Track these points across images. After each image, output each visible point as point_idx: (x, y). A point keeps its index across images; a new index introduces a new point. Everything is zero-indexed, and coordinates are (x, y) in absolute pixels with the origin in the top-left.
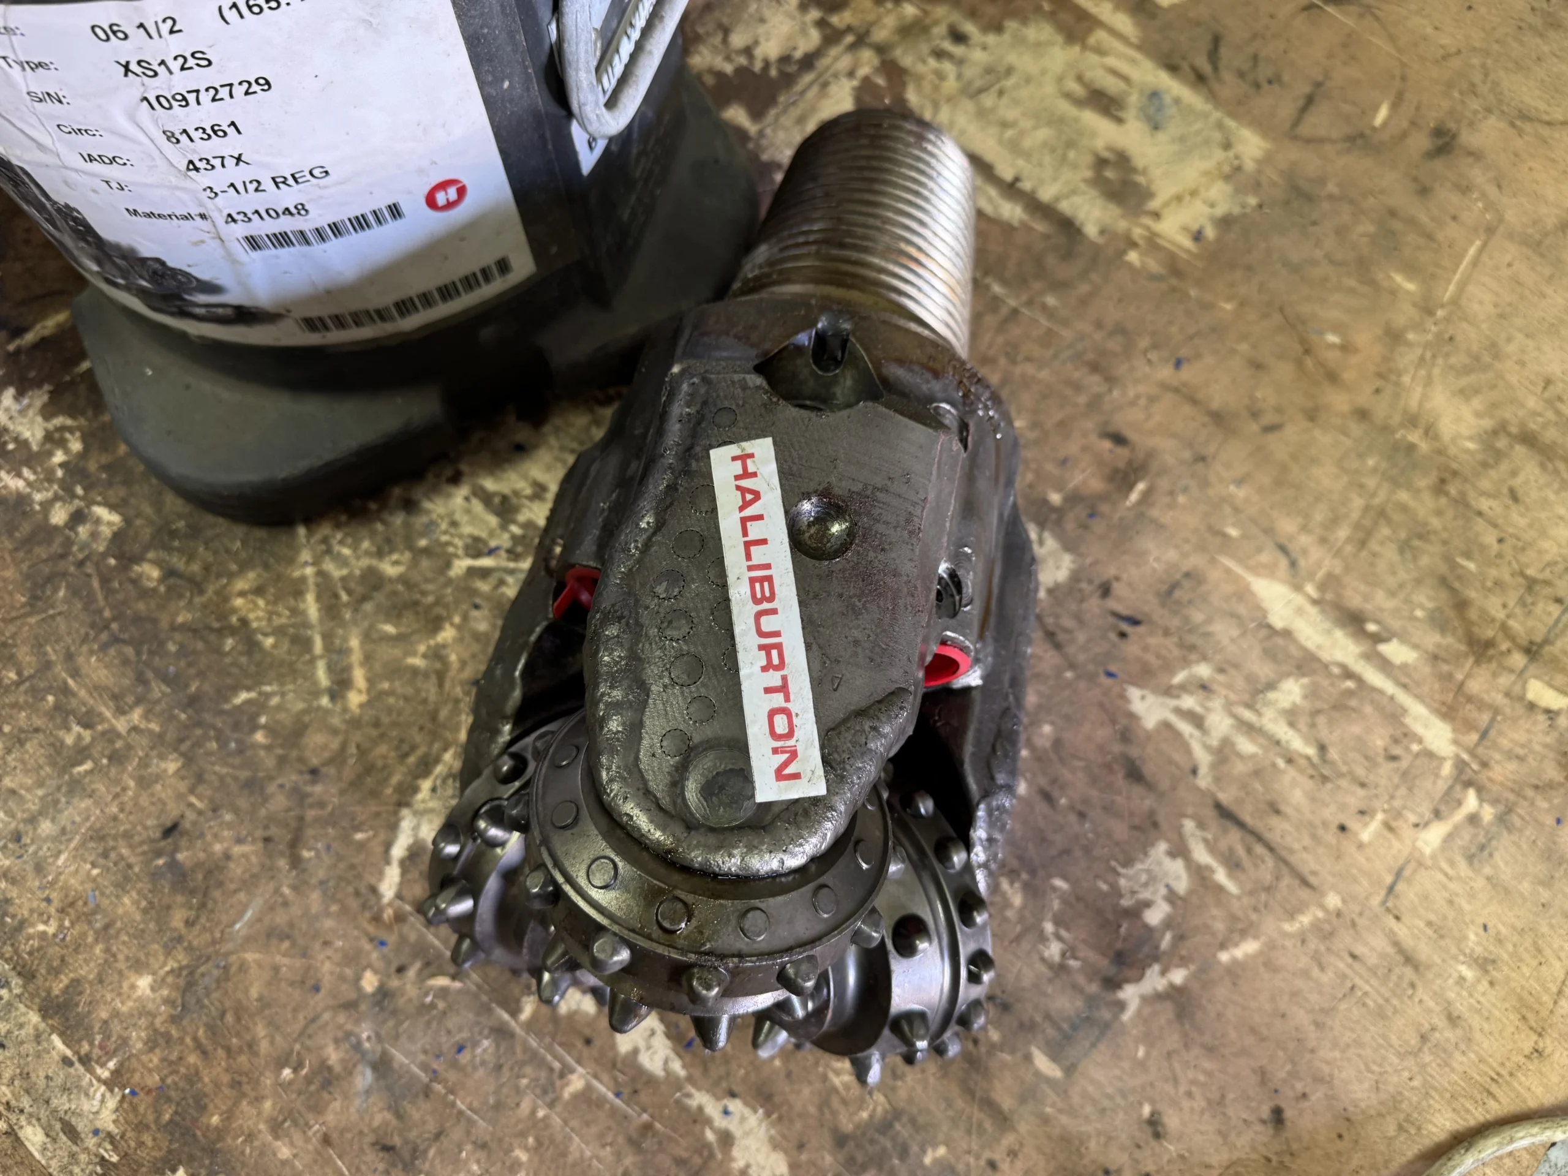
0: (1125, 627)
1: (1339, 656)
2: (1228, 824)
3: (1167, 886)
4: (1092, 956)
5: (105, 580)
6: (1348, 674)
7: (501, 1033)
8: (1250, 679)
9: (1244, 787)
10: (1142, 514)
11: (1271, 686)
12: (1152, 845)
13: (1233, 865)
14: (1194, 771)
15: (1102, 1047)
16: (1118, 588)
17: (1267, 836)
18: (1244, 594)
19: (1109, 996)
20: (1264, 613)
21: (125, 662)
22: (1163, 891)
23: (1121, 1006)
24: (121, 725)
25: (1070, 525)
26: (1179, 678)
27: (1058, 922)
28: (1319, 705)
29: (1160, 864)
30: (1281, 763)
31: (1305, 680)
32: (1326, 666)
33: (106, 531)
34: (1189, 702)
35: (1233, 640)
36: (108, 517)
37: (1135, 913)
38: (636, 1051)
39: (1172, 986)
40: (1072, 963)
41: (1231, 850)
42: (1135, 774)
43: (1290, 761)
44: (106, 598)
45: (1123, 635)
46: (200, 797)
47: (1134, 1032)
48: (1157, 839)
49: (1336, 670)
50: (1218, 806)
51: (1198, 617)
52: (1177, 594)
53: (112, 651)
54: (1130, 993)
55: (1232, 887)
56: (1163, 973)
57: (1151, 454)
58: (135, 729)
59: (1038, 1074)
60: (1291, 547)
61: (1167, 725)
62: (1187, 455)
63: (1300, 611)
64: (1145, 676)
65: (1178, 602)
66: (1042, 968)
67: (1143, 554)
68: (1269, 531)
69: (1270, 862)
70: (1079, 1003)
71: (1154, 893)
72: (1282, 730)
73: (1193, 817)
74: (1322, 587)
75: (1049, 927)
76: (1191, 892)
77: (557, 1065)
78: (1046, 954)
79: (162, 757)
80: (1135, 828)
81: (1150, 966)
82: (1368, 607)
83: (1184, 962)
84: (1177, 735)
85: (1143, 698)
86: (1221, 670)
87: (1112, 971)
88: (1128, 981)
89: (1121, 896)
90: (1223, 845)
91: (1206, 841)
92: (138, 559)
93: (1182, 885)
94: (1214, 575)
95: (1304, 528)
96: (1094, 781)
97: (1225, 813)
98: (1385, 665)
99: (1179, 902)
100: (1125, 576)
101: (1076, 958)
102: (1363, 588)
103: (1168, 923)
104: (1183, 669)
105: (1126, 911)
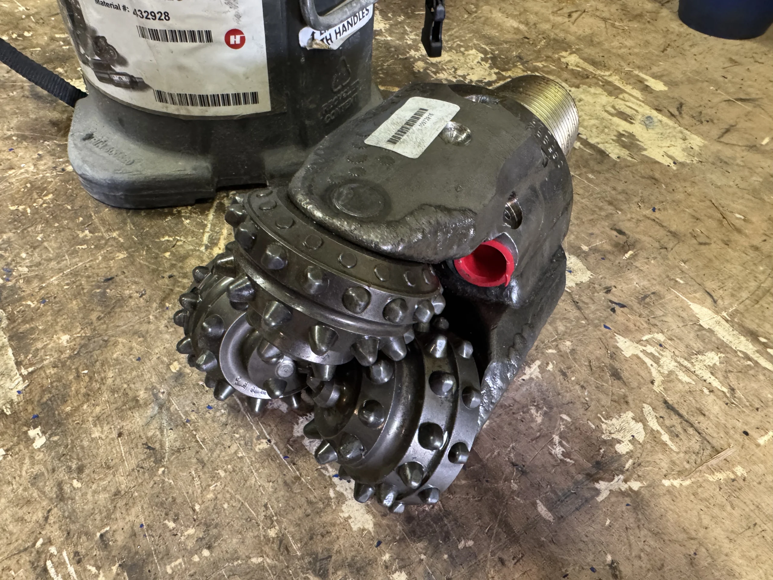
0: (615, 307)
1: (743, 349)
2: (672, 413)
3: (633, 436)
4: (581, 460)
6: (749, 358)
8: (689, 347)
9: (683, 396)
10: (631, 264)
11: (701, 353)
12: (624, 412)
13: (674, 435)
14: (652, 382)
16: (615, 291)
17: (697, 425)
18: (685, 308)
19: (591, 485)
20: (698, 319)
22: (629, 437)
23: (597, 492)
25: (591, 260)
26: (647, 337)
27: (562, 437)
28: (731, 368)
29: (628, 423)
30: (706, 391)
31: (722, 355)
32: (735, 351)
34: (651, 349)
35: (678, 327)
37: (610, 444)
39: (630, 489)
40: (568, 460)
41: (673, 427)
42: (616, 375)
43: (711, 391)
45: (614, 310)
46: (128, 271)
47: (605, 509)
48: (627, 410)
49: (740, 354)
51: (659, 313)
52: (648, 300)
54: (602, 485)
55: (672, 445)
56: (626, 481)
57: (637, 241)
59: (538, 515)
60: (713, 294)
61: (637, 357)
62: (657, 245)
64: (627, 332)
65: (648, 304)
67: (630, 279)
68: (701, 285)
69: (697, 438)
70: (570, 484)
71: (623, 437)
72: (707, 376)
74: (732, 315)
75: (556, 439)
76: (646, 442)
78: (553, 451)
80: (614, 401)
81: (617, 475)
82: (760, 330)
84: (643, 363)
85: (625, 342)
86: (670, 339)
87: (593, 471)
88: (603, 479)
89: (602, 433)
90: (667, 422)
91: (657, 418)
93: (641, 437)
94: (669, 296)
95: (722, 288)
96: (592, 373)
97: (670, 407)
98: (768, 356)
99: (639, 446)
100: (619, 287)
101: (570, 458)
102: (757, 321)
103: (631, 455)
104: (649, 334)
105: (605, 442)
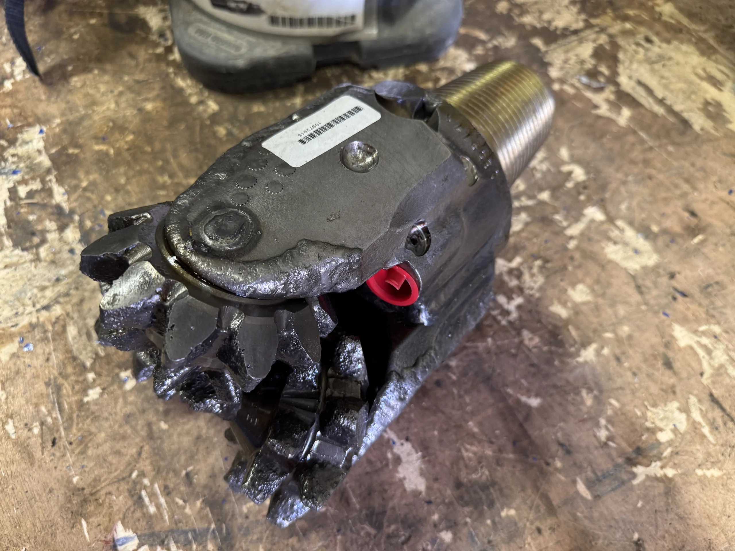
3: (674, 425)
12: (671, 402)
19: (628, 468)
40: (611, 444)
47: (639, 492)
48: (673, 400)
64: (684, 321)
80: (662, 390)
89: (647, 420)
99: (680, 436)
101: (613, 441)
105: (648, 429)
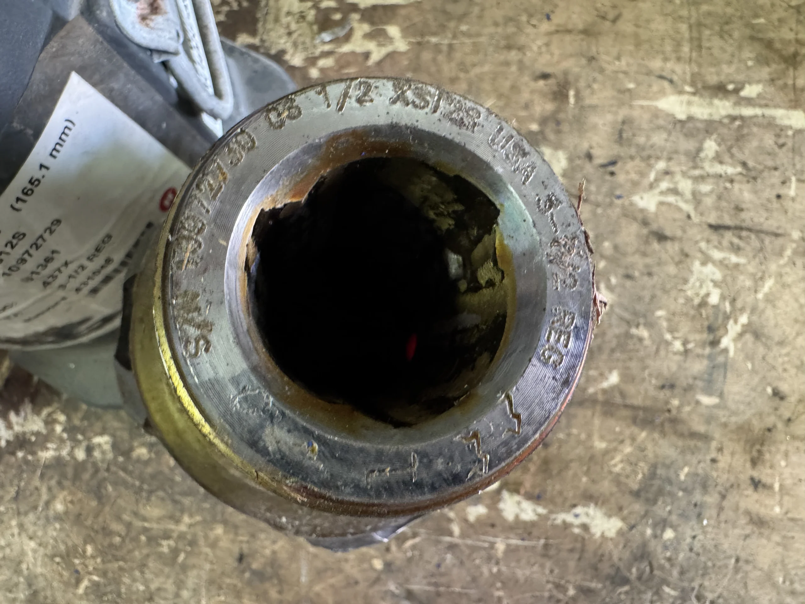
0: (611, 169)
1: (723, 113)
2: (722, 231)
4: (698, 337)
5: (125, 470)
6: (733, 118)
7: (452, 547)
8: (687, 154)
9: (718, 208)
10: (582, 108)
11: (699, 150)
13: (737, 250)
14: (689, 217)
15: (729, 375)
16: (594, 152)
17: (744, 225)
18: (656, 114)
20: (673, 116)
21: (163, 499)
22: (711, 284)
23: (726, 351)
24: (183, 528)
25: (552, 136)
26: (652, 176)
27: (671, 331)
28: (729, 143)
29: (701, 272)
30: (728, 185)
31: (714, 136)
32: (720, 122)
33: (107, 447)
34: (664, 185)
35: (666, 140)
36: (103, 440)
37: (703, 304)
38: (517, 517)
39: (743, 326)
41: (732, 244)
42: (662, 237)
43: (732, 181)
44: (132, 477)
45: (612, 174)
46: (242, 535)
49: (726, 121)
50: (711, 226)
51: (641, 140)
52: (625, 135)
53: (153, 498)
54: (726, 342)
55: (742, 260)
56: (736, 322)
57: (566, 73)
58: (190, 526)
59: (707, 407)
60: (664, 74)
61: (661, 203)
62: (584, 61)
63: (689, 103)
65: (628, 140)
66: (678, 358)
67: (595, 127)
68: (649, 73)
69: (753, 236)
70: (705, 362)
71: (707, 287)
72: (719, 169)
73: (702, 239)
74: (693, 84)
75: (668, 337)
76: (725, 277)
77: (486, 545)
78: (675, 350)
79: (212, 529)
81: (728, 322)
82: (723, 78)
83: (742, 310)
84: (669, 204)
85: (642, 198)
86: (670, 159)
87: (711, 337)
88: (721, 337)
90: (725, 243)
91: (716, 247)
92: (131, 449)
93: (718, 276)
94: (636, 113)
95: (666, 60)
96: (644, 254)
97: (716, 228)
98: (749, 101)
100: (594, 144)
102: (713, 70)
103: (723, 298)
104: (651, 171)
